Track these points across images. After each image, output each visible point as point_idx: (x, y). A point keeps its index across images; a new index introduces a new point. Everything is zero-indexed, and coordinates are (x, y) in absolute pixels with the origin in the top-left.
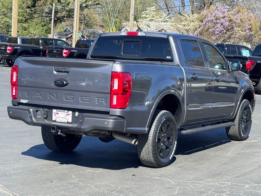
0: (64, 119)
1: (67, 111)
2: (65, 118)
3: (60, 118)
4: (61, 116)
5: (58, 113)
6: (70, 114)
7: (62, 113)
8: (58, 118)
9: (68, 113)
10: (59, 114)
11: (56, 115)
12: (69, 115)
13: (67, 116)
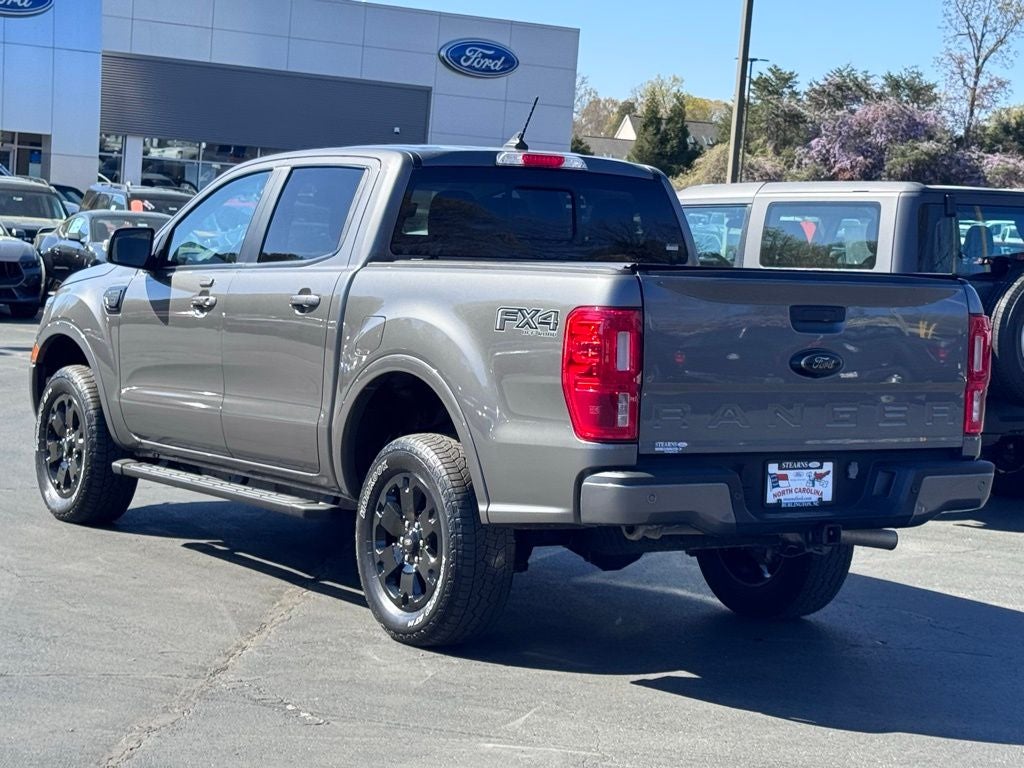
0: (806, 495)
1: (818, 464)
2: (811, 492)
3: (791, 491)
4: (794, 485)
5: (785, 477)
6: (828, 473)
7: (798, 475)
8: (783, 492)
9: (819, 471)
10: (790, 477)
11: (778, 486)
12: (824, 479)
13: (816, 482)
